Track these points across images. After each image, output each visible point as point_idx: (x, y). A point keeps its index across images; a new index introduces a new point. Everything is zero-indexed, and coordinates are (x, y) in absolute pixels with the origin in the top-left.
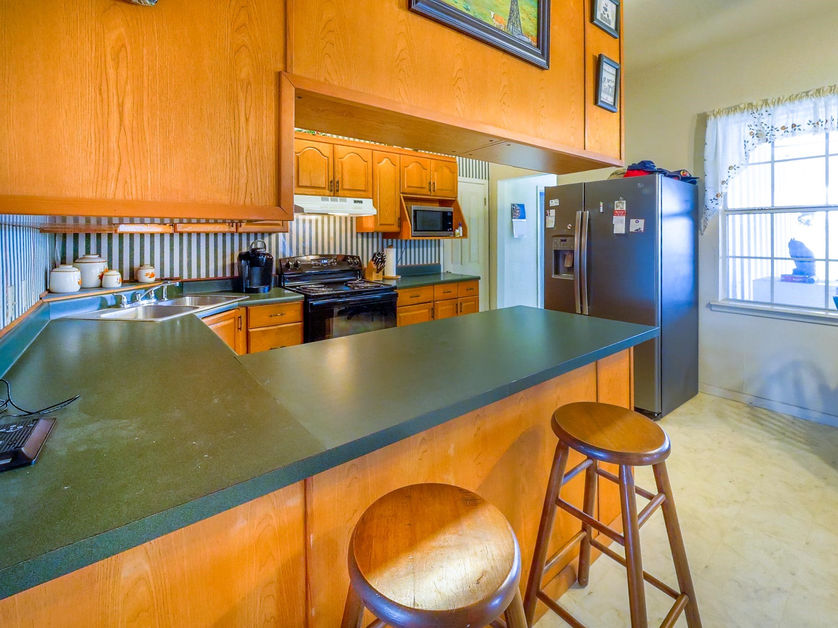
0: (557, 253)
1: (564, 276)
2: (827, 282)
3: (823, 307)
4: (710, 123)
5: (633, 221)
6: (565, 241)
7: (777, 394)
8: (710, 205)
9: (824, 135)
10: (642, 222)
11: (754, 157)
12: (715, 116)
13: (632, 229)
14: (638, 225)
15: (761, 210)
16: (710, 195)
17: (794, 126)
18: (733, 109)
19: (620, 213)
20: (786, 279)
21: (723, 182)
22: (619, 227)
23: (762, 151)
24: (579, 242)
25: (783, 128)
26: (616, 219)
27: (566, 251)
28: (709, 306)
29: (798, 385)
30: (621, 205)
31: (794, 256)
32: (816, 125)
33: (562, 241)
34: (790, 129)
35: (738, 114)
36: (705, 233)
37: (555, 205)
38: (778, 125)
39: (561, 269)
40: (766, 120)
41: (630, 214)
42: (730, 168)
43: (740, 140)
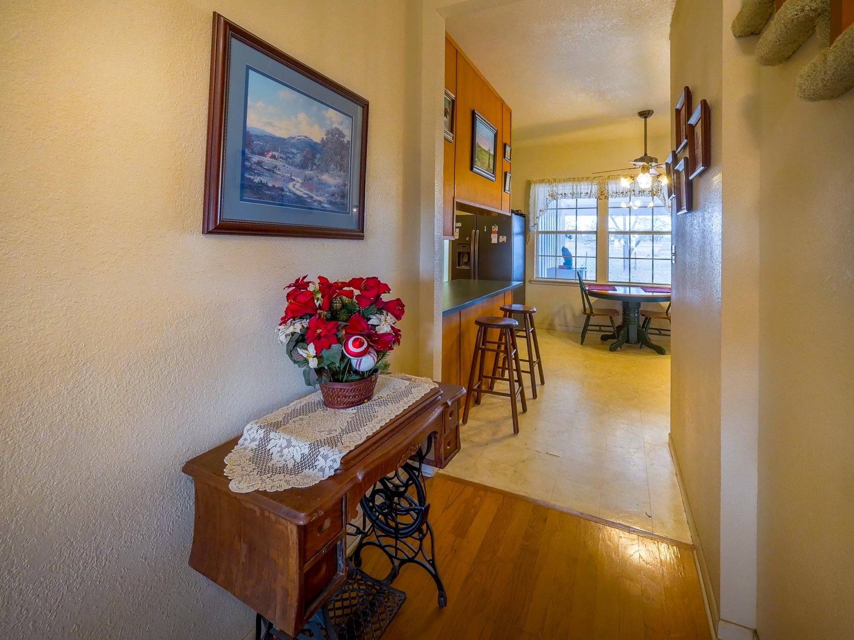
0: (459, 253)
1: (463, 267)
2: (576, 268)
3: (574, 278)
4: (532, 186)
5: (501, 237)
6: (465, 247)
7: (557, 322)
8: (531, 229)
9: (575, 200)
10: (505, 237)
11: (550, 206)
12: (534, 184)
13: (500, 241)
14: (503, 239)
15: (552, 232)
16: (532, 224)
17: (565, 194)
18: (542, 181)
19: (494, 233)
20: (561, 267)
21: (537, 218)
22: (494, 240)
23: (553, 204)
24: (474, 248)
25: (561, 194)
26: (492, 235)
27: (465, 252)
28: (530, 281)
29: (565, 317)
30: (495, 228)
31: (564, 255)
32: (573, 195)
33: (463, 247)
34: (564, 195)
35: (544, 184)
36: (529, 244)
37: (459, 226)
38: (560, 192)
39: (461, 263)
40: (555, 189)
41: (499, 233)
42: (540, 211)
43: (544, 197)
